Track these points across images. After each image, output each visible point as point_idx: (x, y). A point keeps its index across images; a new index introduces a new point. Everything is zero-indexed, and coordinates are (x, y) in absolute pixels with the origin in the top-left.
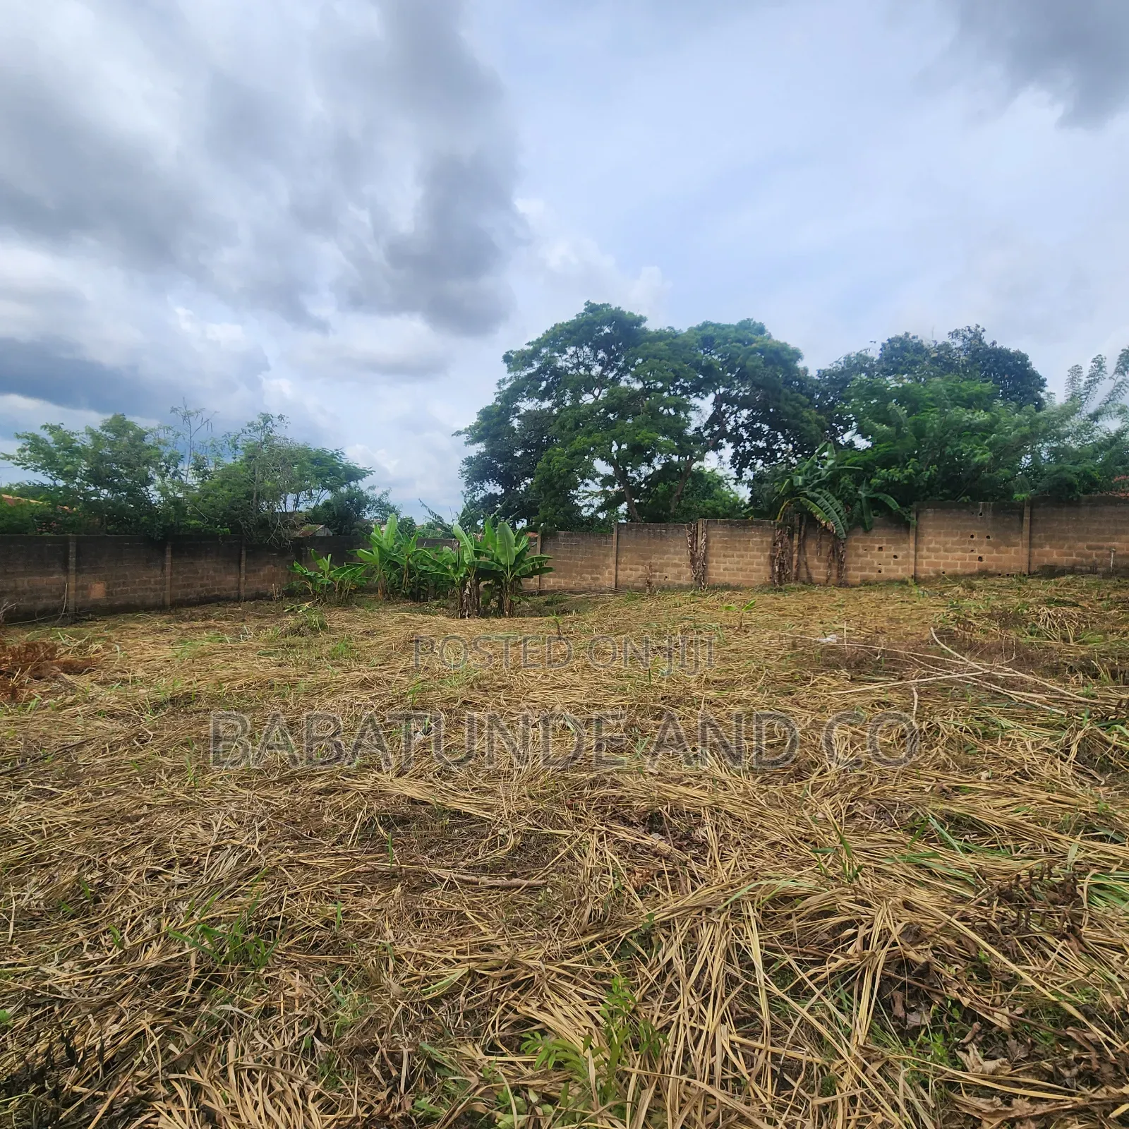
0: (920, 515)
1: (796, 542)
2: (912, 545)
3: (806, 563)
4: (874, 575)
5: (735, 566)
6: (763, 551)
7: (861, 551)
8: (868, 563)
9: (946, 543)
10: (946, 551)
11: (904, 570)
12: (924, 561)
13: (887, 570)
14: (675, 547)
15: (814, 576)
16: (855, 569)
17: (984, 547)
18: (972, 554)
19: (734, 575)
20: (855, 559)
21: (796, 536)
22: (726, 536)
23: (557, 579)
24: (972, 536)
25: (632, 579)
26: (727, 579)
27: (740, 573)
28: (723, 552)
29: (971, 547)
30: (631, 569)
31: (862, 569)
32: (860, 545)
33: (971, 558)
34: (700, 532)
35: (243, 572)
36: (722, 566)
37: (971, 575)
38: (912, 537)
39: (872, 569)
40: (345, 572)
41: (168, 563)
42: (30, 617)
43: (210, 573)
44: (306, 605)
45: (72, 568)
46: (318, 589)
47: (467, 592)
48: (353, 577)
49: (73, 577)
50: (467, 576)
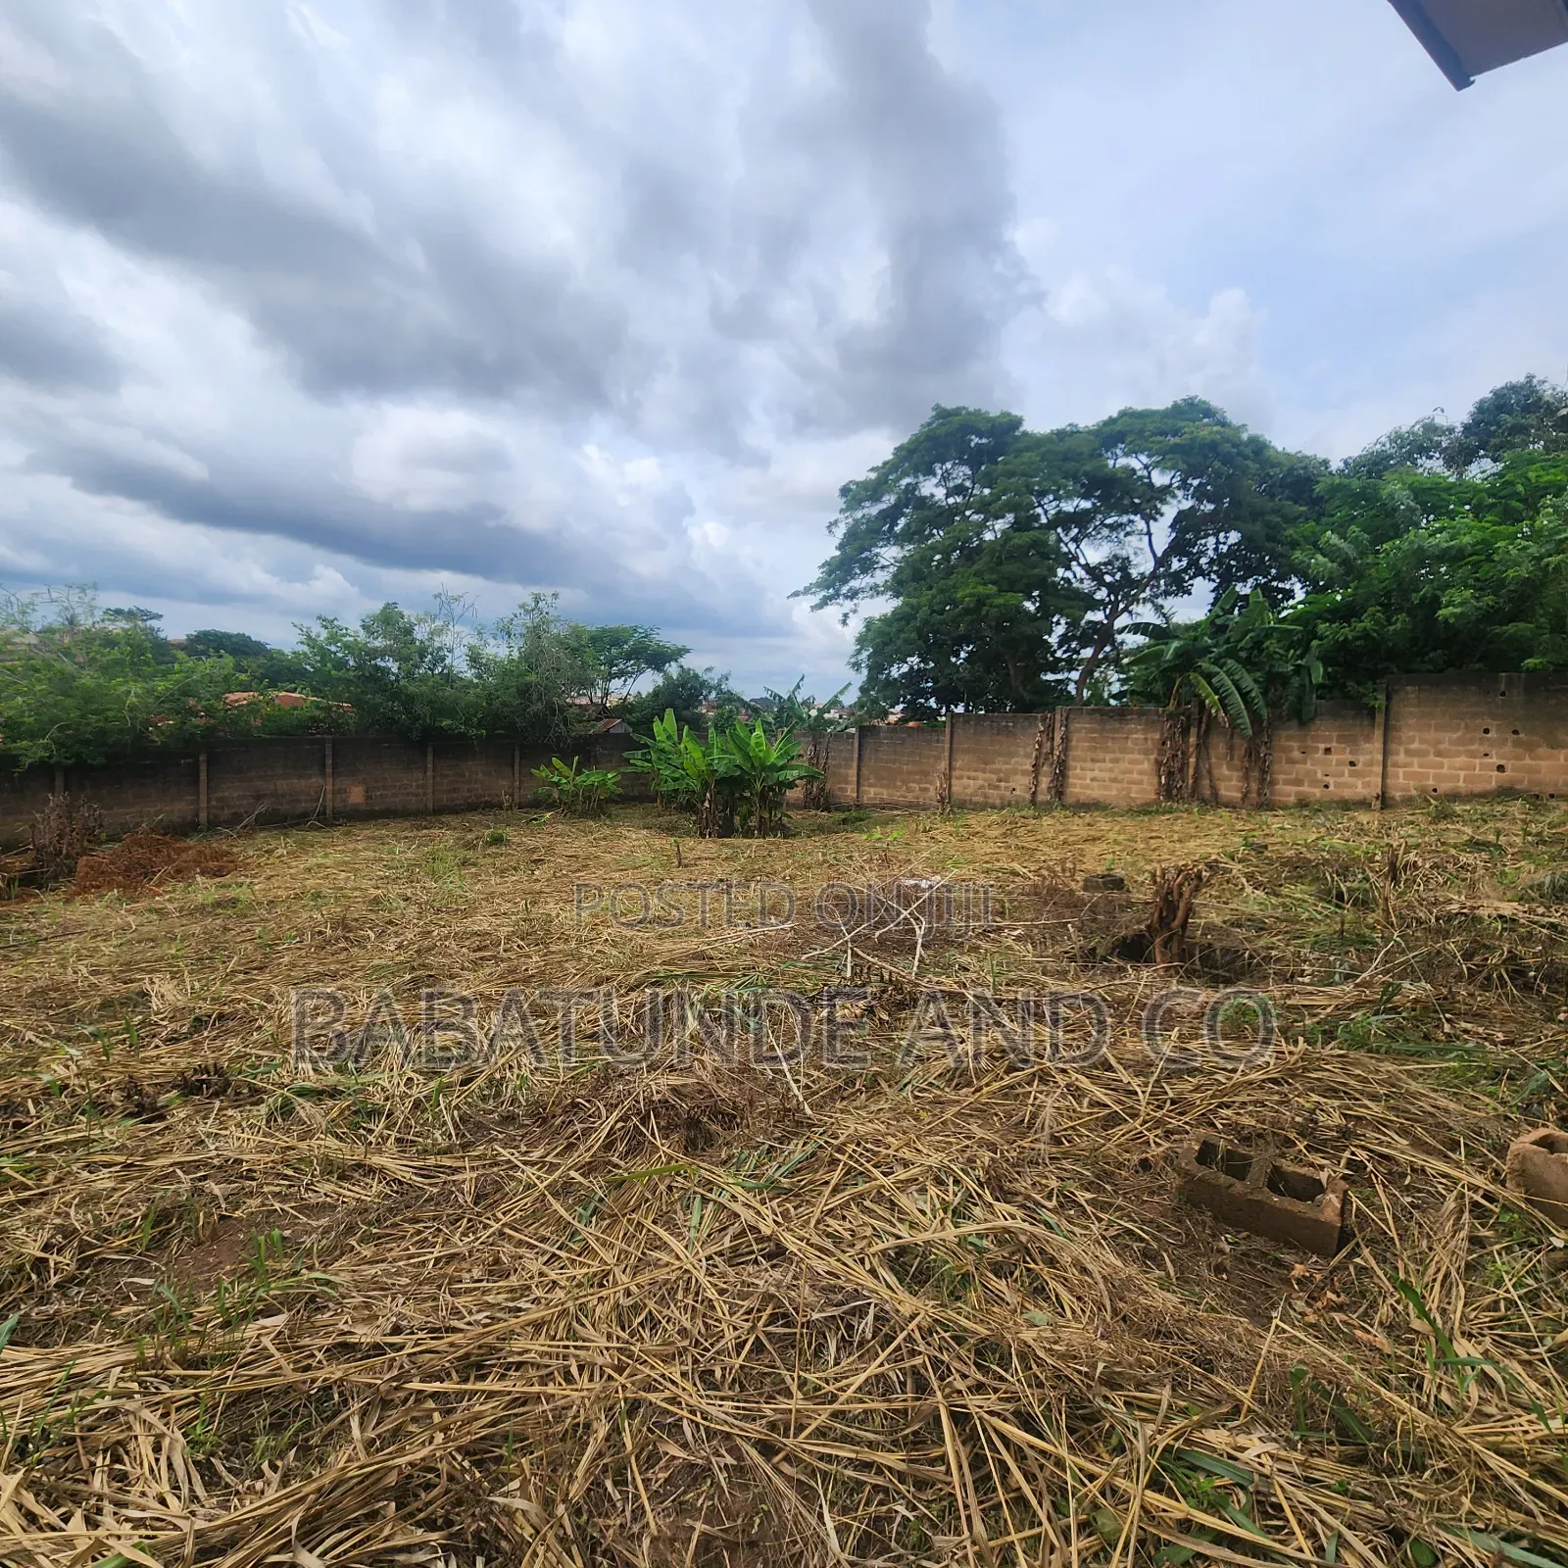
0: (1395, 698)
1: (1192, 740)
2: (1378, 745)
3: (1210, 772)
4: (1317, 792)
5: (1106, 775)
6: (1146, 753)
7: (1296, 754)
8: (1308, 773)
9: (1439, 742)
10: (1439, 754)
11: (1366, 785)
12: (1401, 771)
13: (1337, 785)
14: (1025, 747)
15: (1223, 792)
16: (1287, 782)
17: (1508, 748)
18: (1487, 760)
19: (1106, 788)
20: (1287, 767)
21: (1193, 731)
22: (1092, 731)
23: (878, 790)
24: (1486, 731)
25: (969, 791)
26: (1096, 793)
27: (1115, 785)
28: (1090, 755)
29: (1484, 749)
30: (969, 778)
31: (1298, 782)
32: (1295, 745)
33: (1483, 767)
34: (1058, 725)
36: (1089, 774)
37: (1483, 795)
38: (1378, 734)
39: (1314, 782)
40: (592, 777)
41: (430, 766)
42: (282, 820)
43: (478, 777)
44: (548, 815)
45: (329, 770)
46: (564, 798)
47: (707, 804)
48: (604, 783)
49: (330, 780)
50: (706, 785)
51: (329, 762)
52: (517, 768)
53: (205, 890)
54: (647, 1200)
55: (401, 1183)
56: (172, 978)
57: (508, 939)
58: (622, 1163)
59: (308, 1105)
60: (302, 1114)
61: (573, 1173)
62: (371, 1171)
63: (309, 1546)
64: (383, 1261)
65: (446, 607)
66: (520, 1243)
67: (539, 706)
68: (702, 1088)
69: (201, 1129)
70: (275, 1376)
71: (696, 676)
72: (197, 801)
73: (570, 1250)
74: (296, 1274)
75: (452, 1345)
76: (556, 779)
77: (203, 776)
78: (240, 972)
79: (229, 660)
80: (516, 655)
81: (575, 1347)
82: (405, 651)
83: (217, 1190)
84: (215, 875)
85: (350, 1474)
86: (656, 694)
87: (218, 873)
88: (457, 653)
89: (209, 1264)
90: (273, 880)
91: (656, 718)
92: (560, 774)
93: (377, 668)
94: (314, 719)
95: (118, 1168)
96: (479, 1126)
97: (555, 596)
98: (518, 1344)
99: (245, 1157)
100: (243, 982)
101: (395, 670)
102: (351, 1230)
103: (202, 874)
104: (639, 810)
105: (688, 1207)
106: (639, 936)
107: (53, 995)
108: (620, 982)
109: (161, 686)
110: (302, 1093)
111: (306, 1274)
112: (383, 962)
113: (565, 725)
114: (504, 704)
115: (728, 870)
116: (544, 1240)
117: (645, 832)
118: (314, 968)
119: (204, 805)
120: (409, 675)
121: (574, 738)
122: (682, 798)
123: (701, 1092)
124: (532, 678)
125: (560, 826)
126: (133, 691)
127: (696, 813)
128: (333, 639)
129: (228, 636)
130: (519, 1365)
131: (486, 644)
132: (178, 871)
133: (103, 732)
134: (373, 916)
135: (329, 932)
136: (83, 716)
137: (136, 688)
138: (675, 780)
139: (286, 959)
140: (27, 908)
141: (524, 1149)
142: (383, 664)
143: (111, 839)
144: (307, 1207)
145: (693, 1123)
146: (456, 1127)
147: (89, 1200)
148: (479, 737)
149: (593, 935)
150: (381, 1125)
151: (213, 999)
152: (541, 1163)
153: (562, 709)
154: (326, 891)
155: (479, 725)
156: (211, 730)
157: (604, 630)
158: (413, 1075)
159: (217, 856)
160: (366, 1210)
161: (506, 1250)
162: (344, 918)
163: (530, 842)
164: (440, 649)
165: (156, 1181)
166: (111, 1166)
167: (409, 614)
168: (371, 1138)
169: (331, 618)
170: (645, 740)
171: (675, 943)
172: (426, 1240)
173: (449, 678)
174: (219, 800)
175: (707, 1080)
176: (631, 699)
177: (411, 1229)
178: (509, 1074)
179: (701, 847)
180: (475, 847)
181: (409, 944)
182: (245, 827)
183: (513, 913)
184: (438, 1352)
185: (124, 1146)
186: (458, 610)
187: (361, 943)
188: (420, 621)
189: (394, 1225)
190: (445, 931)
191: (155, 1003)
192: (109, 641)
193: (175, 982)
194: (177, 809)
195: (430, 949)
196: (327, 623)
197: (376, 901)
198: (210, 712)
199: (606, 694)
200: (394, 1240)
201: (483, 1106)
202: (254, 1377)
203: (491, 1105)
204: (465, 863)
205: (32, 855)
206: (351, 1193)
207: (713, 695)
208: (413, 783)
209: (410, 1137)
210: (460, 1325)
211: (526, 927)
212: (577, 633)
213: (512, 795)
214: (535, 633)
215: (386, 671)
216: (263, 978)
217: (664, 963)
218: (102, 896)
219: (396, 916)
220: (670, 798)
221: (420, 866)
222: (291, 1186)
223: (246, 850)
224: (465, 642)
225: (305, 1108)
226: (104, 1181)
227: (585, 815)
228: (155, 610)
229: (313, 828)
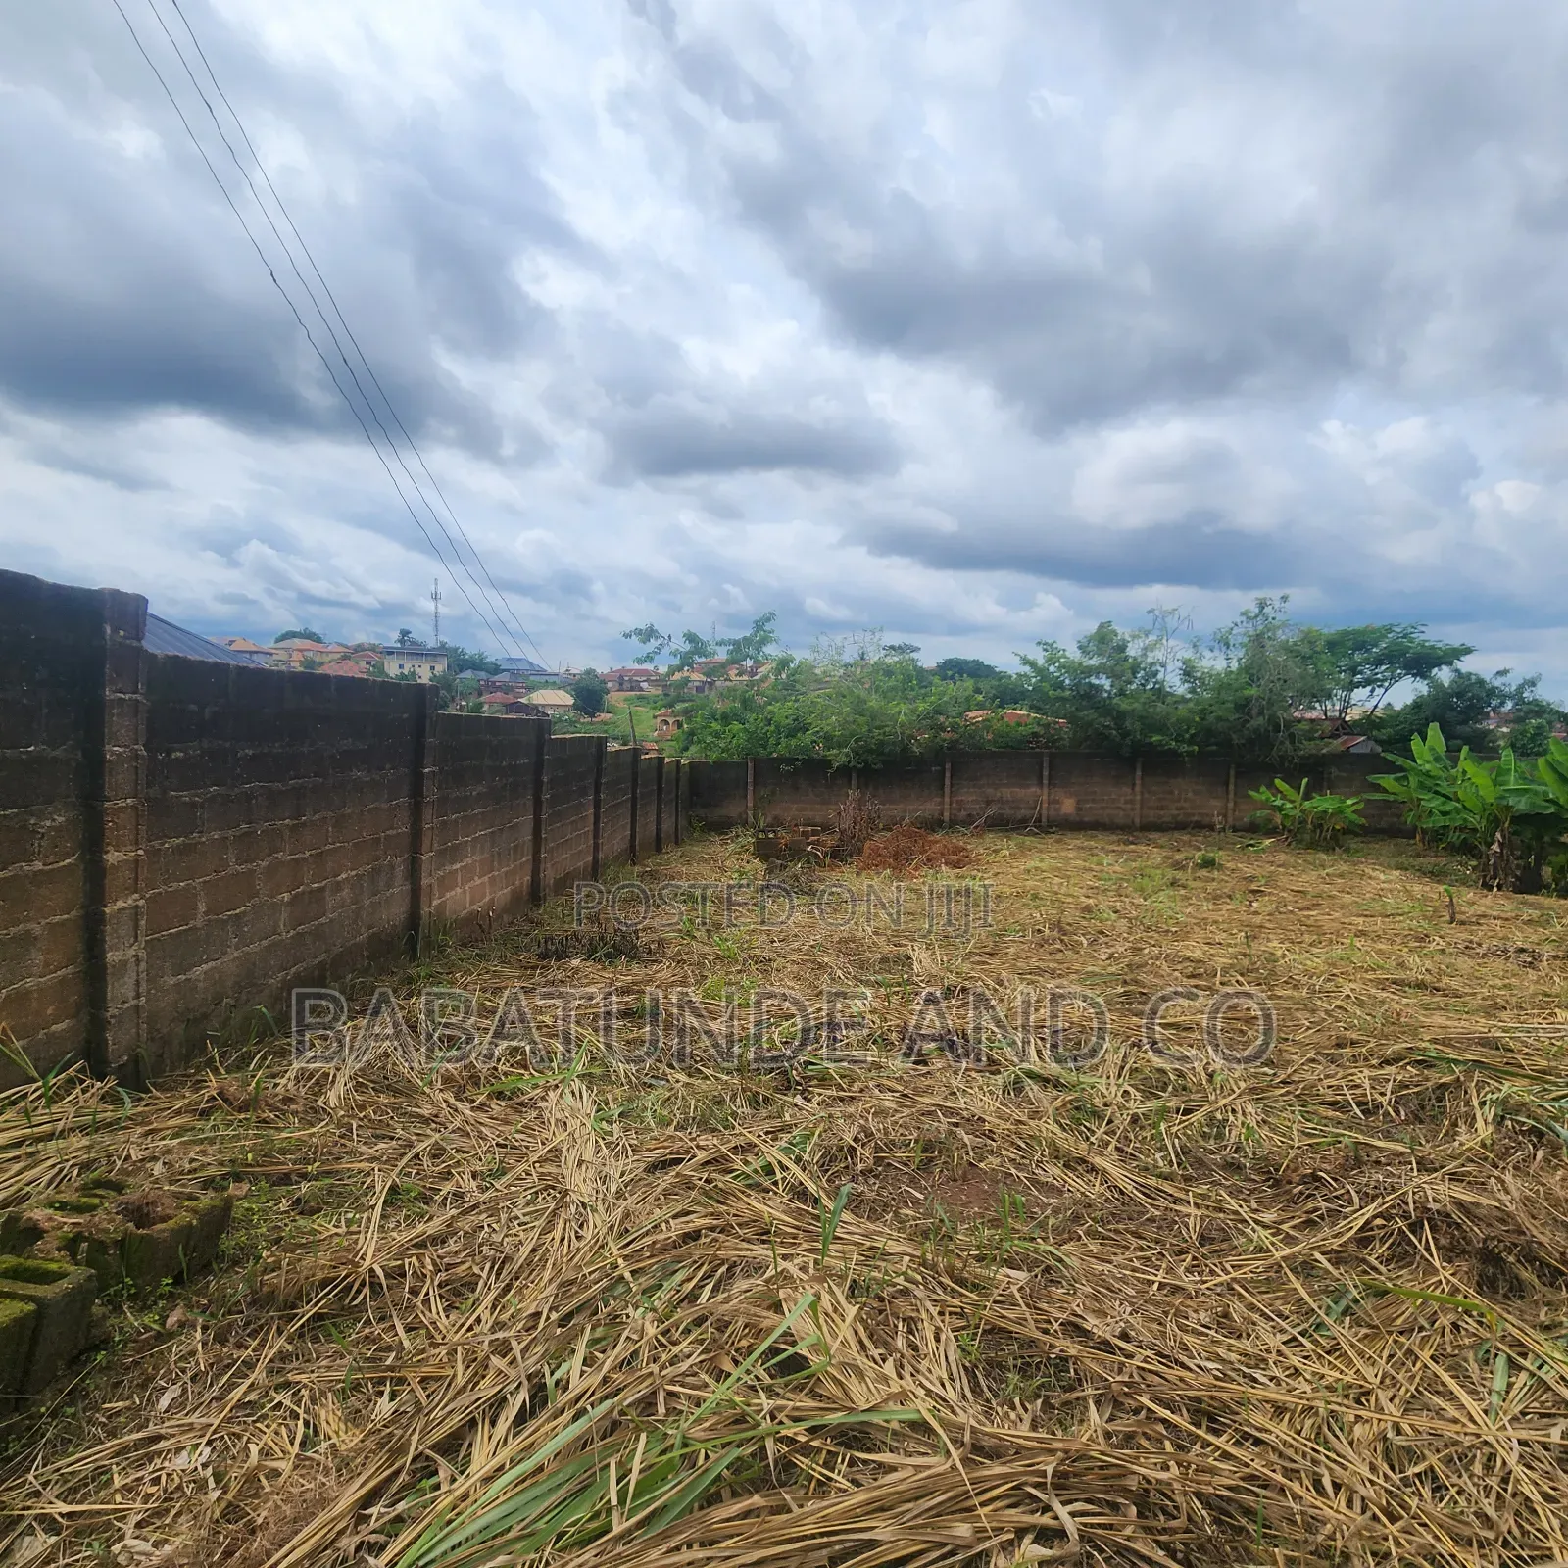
35: (1231, 796)
40: (1324, 803)
41: (1138, 782)
42: (1004, 824)
43: (1189, 795)
44: (1268, 842)
45: (1045, 782)
46: (1288, 824)
47: (1496, 847)
48: (1339, 812)
49: (1045, 791)
50: (1495, 823)
51: (1046, 773)
52: (1231, 787)
53: (947, 878)
54: (1421, 1329)
55: (1122, 1192)
56: (927, 948)
57: (1225, 971)
58: (1382, 1268)
59: (1035, 1087)
60: (1031, 1094)
61: (1318, 1256)
62: (1093, 1169)
63: (1063, 1498)
64: (1110, 1262)
65: (1160, 623)
66: (1252, 1307)
67: (1261, 721)
68: (1505, 1218)
69: (954, 1083)
70: (1020, 1324)
71: (1481, 682)
72: (942, 803)
73: (1316, 1342)
74: (1033, 1239)
75: (1181, 1379)
76: (1278, 802)
77: (947, 782)
78: (977, 954)
79: (969, 683)
80: (1234, 666)
81: (1327, 1457)
82: (1118, 669)
83: (967, 1138)
84: (955, 867)
85: (1092, 1454)
86: (1417, 705)
87: (956, 865)
88: (1170, 668)
89: (962, 1200)
90: (1000, 876)
91: (1416, 737)
92: (1284, 797)
93: (1091, 685)
94: (1035, 735)
95: (897, 1094)
96: (1200, 1163)
97: (1284, 599)
98: (1258, 1419)
99: (987, 1118)
100: (979, 963)
101: (1108, 687)
102: (1077, 1219)
103: (946, 864)
104: (1388, 847)
105: (1486, 1362)
106: (1394, 1001)
107: (852, 945)
108: (1370, 1050)
109: (921, 706)
110: (1031, 1075)
111: (1043, 1246)
112: (1096, 969)
113: (1292, 742)
114: (1219, 719)
115: (1534, 938)
116: (1280, 1315)
117: (1398, 873)
118: (1034, 962)
119: (947, 806)
120: (1122, 693)
121: (1302, 757)
122: (1454, 838)
123: (1503, 1221)
124: (1253, 691)
125: (1283, 856)
126: (902, 711)
127: (1478, 856)
128: (1051, 660)
129: (966, 662)
130: (1258, 1442)
131: (1201, 657)
132: (929, 860)
133: (882, 743)
134: (1085, 923)
135: (1047, 931)
136: (870, 731)
137: (904, 708)
138: (1444, 814)
139: (1012, 950)
140: (835, 875)
141: (1255, 1206)
142: (1096, 682)
143: (887, 828)
144: (1038, 1182)
145: (1488, 1257)
146: (1177, 1156)
147: (881, 1113)
148: (1190, 753)
149: (1329, 986)
150: (1102, 1129)
151: (957, 973)
152: (1275, 1228)
153: (1288, 724)
154: (1042, 893)
155: (1191, 741)
156: (953, 744)
157: (1346, 633)
158: (1130, 1089)
159: (957, 850)
160: (1090, 1206)
161: (1237, 1310)
162: (1059, 922)
163: (1249, 871)
164: (1152, 664)
165: (923, 1115)
166: (893, 1091)
167: (1123, 631)
168: (1092, 1139)
169: (1050, 641)
170: (1401, 761)
171: (1449, 1019)
172: (1149, 1259)
173: (1160, 693)
174: (957, 801)
175: (1512, 1208)
176: (1379, 713)
177: (1134, 1242)
178: (1231, 1118)
179: (1488, 900)
180: (1183, 868)
181: (1121, 957)
182: (977, 827)
183: (1229, 945)
184: (1166, 1380)
185: (901, 1077)
186: (1172, 622)
187: (1075, 947)
188: (1134, 637)
189: (1117, 1231)
190: (1156, 950)
191: (916, 966)
192: (889, 672)
193: (930, 952)
194: (928, 808)
195: (1139, 967)
196: (1047, 646)
197: (1087, 909)
198: (954, 728)
199: (1347, 706)
200: (1119, 1246)
201: (1202, 1143)
202: (1003, 1317)
203: (1212, 1145)
204: (1173, 884)
205: (837, 836)
206: (1076, 1183)
207: (1509, 705)
208: (1124, 798)
209: (1130, 1150)
210: (1190, 1363)
211: (1246, 962)
212: (1309, 639)
213: (1225, 816)
214: (1258, 641)
215: (1099, 689)
216: (995, 962)
217: (1434, 1041)
218: (879, 874)
219: (1107, 927)
220: (1435, 838)
221: (1128, 881)
222: (1023, 1158)
223: (977, 847)
224: (1179, 656)
225: (1032, 1089)
226: (888, 1101)
227: (1313, 845)
228: (916, 644)
229: (1031, 834)
